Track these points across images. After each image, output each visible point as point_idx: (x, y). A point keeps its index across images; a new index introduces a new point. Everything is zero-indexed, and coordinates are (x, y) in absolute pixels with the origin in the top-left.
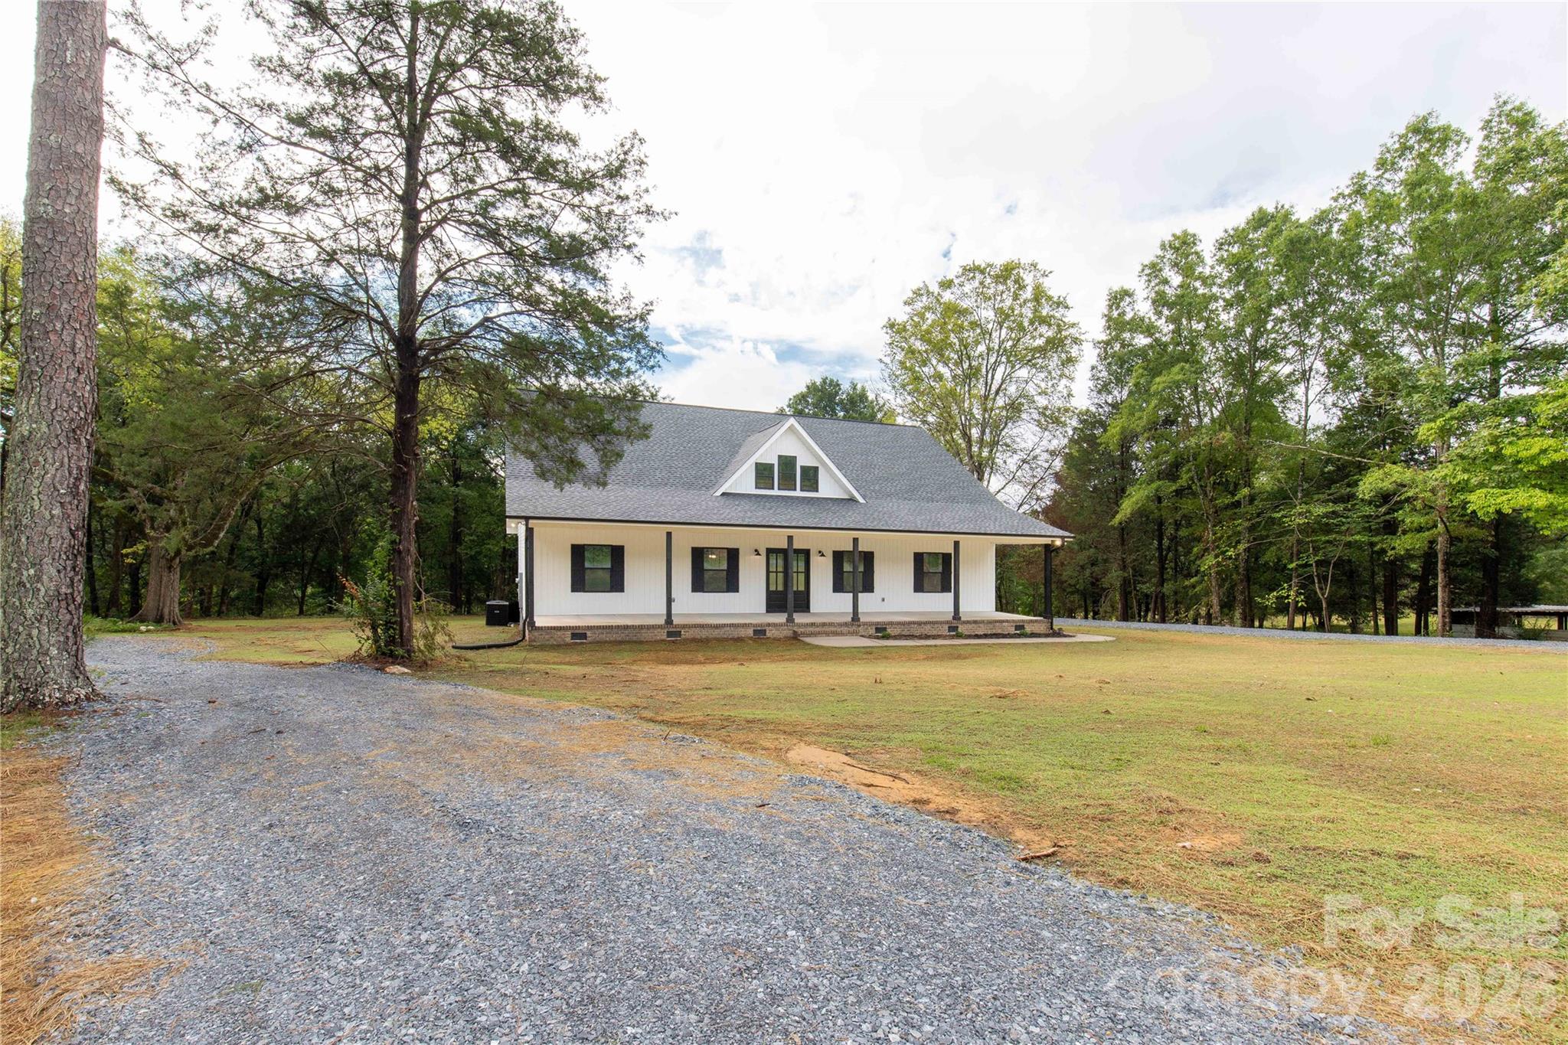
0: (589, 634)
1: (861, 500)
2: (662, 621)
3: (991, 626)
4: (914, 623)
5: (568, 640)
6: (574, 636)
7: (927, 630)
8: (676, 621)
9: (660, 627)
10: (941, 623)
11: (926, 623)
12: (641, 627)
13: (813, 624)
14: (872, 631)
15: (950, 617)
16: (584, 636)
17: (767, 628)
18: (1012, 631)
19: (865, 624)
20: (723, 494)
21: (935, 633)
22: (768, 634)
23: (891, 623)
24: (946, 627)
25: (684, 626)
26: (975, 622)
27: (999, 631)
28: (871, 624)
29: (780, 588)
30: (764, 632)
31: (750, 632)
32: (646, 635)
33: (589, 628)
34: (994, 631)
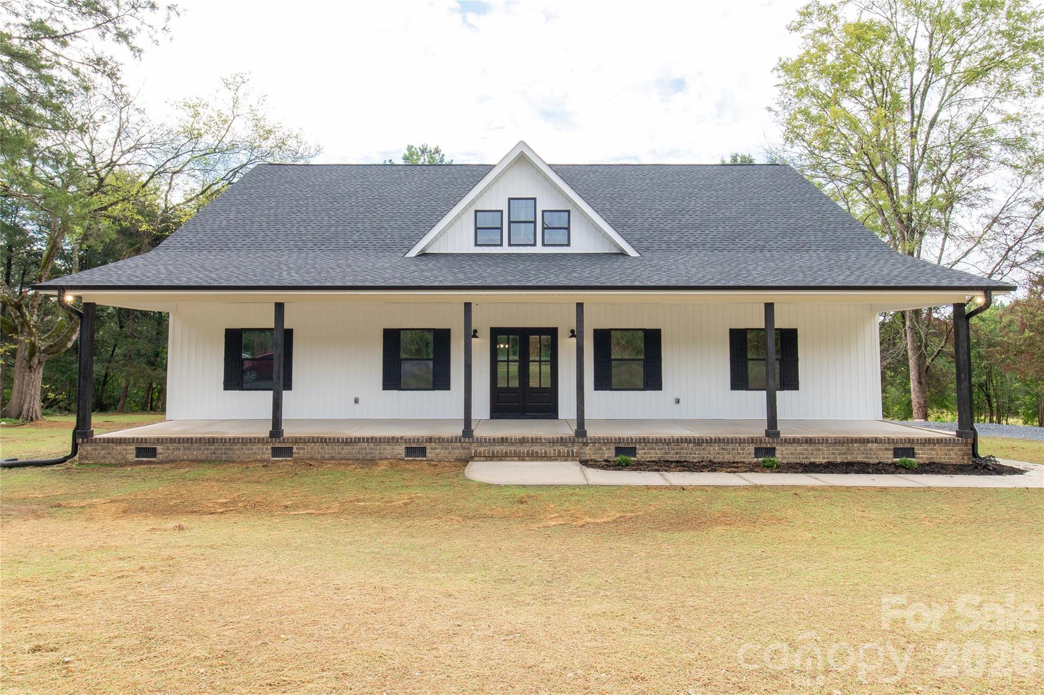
0: (160, 449)
1: (632, 253)
2: (265, 431)
3: (843, 449)
4: (687, 441)
5: (132, 457)
6: (141, 452)
7: (713, 453)
8: (288, 431)
9: (260, 441)
10: (741, 442)
11: (710, 441)
12: (234, 441)
13: (503, 441)
14: (609, 453)
15: (760, 431)
16: (152, 452)
17: (428, 446)
18: (888, 457)
19: (596, 441)
20: (423, 255)
21: (728, 458)
22: (430, 454)
23: (645, 441)
24: (751, 449)
25: (297, 440)
26: (809, 441)
27: (860, 458)
28: (607, 442)
29: (515, 383)
30: (422, 451)
31: (401, 450)
32: (239, 452)
33: (159, 441)
34: (850, 458)
